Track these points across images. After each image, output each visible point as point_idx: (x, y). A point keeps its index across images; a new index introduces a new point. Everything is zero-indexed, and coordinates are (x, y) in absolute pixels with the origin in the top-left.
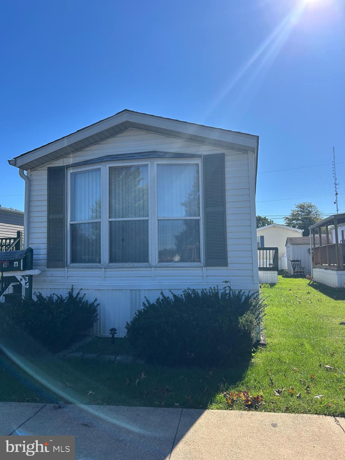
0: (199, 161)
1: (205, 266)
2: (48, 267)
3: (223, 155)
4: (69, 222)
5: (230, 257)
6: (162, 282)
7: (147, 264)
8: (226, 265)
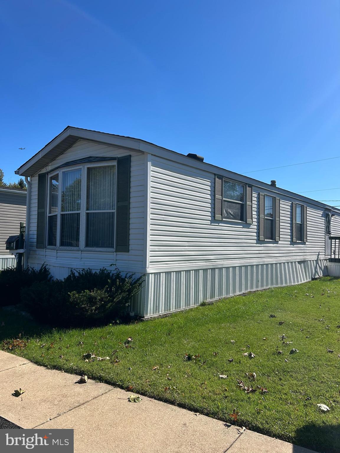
0: (115, 163)
1: (116, 252)
2: (37, 248)
3: (130, 156)
4: (48, 215)
5: (131, 244)
6: (85, 263)
7: (78, 248)
8: (128, 251)
